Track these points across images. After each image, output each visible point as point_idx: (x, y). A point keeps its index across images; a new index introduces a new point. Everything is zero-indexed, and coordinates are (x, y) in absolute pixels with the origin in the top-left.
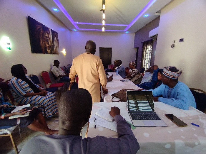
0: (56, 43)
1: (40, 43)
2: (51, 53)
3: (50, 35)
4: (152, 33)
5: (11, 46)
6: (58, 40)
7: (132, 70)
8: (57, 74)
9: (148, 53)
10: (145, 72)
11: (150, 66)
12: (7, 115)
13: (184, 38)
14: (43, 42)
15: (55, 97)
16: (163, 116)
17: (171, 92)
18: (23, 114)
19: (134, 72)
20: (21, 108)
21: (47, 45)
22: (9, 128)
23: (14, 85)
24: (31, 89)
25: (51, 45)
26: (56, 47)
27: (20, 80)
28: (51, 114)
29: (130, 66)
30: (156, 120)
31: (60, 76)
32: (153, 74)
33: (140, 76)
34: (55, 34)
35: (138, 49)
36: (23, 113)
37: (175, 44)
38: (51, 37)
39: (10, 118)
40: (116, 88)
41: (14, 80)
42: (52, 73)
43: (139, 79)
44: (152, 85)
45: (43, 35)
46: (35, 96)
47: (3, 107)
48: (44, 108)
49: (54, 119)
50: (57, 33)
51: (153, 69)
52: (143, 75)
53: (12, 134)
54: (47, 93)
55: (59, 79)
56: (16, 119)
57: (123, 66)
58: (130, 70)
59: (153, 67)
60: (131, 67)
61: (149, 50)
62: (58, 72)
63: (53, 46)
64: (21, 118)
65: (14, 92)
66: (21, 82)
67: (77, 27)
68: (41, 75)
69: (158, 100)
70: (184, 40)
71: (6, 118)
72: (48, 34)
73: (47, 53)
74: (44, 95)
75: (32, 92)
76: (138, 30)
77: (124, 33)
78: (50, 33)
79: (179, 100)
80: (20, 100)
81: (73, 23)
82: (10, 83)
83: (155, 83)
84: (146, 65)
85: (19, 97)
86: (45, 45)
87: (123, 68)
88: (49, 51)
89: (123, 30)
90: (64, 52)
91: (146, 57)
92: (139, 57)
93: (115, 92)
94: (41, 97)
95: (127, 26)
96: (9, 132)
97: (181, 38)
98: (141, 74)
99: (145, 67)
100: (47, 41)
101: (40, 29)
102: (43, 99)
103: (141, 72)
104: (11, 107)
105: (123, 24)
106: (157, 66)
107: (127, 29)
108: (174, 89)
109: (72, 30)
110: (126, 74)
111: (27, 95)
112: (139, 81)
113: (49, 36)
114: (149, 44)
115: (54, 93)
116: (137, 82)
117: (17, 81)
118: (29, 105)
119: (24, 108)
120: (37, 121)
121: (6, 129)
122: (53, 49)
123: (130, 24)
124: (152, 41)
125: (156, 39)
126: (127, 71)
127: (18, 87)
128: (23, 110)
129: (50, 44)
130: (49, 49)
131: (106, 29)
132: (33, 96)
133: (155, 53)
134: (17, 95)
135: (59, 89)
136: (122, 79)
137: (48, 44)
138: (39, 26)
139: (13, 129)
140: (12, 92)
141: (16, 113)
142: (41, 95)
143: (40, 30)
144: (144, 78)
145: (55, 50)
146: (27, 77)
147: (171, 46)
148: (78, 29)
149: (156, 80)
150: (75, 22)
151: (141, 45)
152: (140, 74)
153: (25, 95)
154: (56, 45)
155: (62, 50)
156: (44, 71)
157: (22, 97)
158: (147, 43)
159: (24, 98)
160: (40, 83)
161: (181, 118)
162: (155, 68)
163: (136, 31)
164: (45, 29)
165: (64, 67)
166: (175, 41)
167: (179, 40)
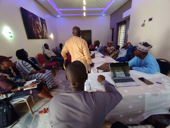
0: (45, 29)
1: (33, 30)
2: (42, 38)
3: (39, 22)
4: (125, 15)
5: (12, 35)
6: (46, 27)
7: (110, 48)
8: (50, 56)
9: (122, 33)
10: (120, 49)
11: (124, 43)
12: (22, 88)
13: (152, 18)
14: (35, 29)
15: (51, 73)
16: (137, 80)
17: (141, 63)
18: (33, 87)
19: (112, 50)
20: (31, 82)
21: (39, 32)
22: (25, 97)
23: (21, 66)
24: (34, 68)
25: (42, 31)
26: (46, 33)
27: (24, 62)
28: (51, 86)
29: (108, 44)
30: (132, 82)
31: (52, 57)
32: (127, 50)
33: (117, 53)
34: (43, 21)
35: (113, 29)
36: (33, 85)
37: (145, 23)
38: (40, 24)
39: (24, 89)
40: (99, 63)
41: (20, 62)
42: (45, 56)
43: (116, 55)
44: (127, 59)
45: (34, 23)
46: (38, 73)
47: (17, 82)
48: (46, 82)
49: (53, 90)
50: (45, 20)
51: (127, 46)
52: (119, 51)
53: (27, 101)
54: (45, 71)
55: (52, 59)
56: (29, 90)
57: (102, 45)
58: (108, 48)
59: (127, 44)
60: (110, 45)
61: (123, 29)
62: (50, 54)
63: (43, 32)
64: (32, 89)
65: (22, 71)
66: (25, 63)
67: (60, 13)
68: (38, 57)
69: (133, 69)
70: (153, 19)
71: (22, 90)
72: (38, 22)
73: (39, 38)
74: (44, 72)
75: (35, 70)
76: (113, 12)
77: (101, 15)
78: (39, 20)
79: (148, 68)
80: (26, 77)
81: (57, 10)
82: (17, 65)
83: (129, 57)
84: (121, 43)
85: (26, 75)
86: (37, 31)
87: (102, 47)
88: (40, 37)
89: (100, 13)
90: (52, 36)
91: (121, 36)
92: (115, 37)
93: (99, 65)
94: (42, 74)
95: (104, 9)
96: (25, 100)
97: (150, 17)
98: (118, 50)
99: (120, 45)
100: (38, 28)
101: (31, 17)
102: (44, 75)
103: (117, 49)
104: (23, 82)
105: (100, 7)
106: (130, 43)
107: (104, 12)
108: (144, 60)
109: (56, 16)
110: (105, 52)
111: (32, 73)
112: (116, 57)
113: (39, 24)
114: (123, 25)
115: (50, 70)
116: (115, 57)
117: (22, 63)
118: (35, 80)
119: (33, 82)
120: (43, 91)
121: (22, 97)
122: (43, 34)
123: (106, 7)
124: (126, 22)
125: (129, 19)
126: (106, 49)
127: (24, 67)
128: (33, 83)
129: (40, 30)
130: (40, 35)
131: (86, 13)
132: (36, 73)
133: (128, 32)
134: (24, 73)
135: (53, 67)
136: (103, 56)
137: (39, 30)
138: (30, 16)
139: (28, 97)
140: (20, 71)
141: (28, 86)
142: (41, 72)
143: (31, 19)
144: (120, 54)
145: (45, 35)
146: (29, 59)
147: (142, 25)
148: (62, 15)
149: (129, 55)
150: (59, 9)
151: (116, 25)
152: (116, 51)
153: (30, 73)
154: (45, 31)
155: (50, 35)
156: (40, 54)
157: (28, 74)
158: (122, 23)
159: (29, 76)
160: (38, 64)
161: (149, 79)
162: (129, 45)
163: (111, 13)
164: (35, 17)
165: (54, 49)
166: (145, 21)
167: (148, 20)
